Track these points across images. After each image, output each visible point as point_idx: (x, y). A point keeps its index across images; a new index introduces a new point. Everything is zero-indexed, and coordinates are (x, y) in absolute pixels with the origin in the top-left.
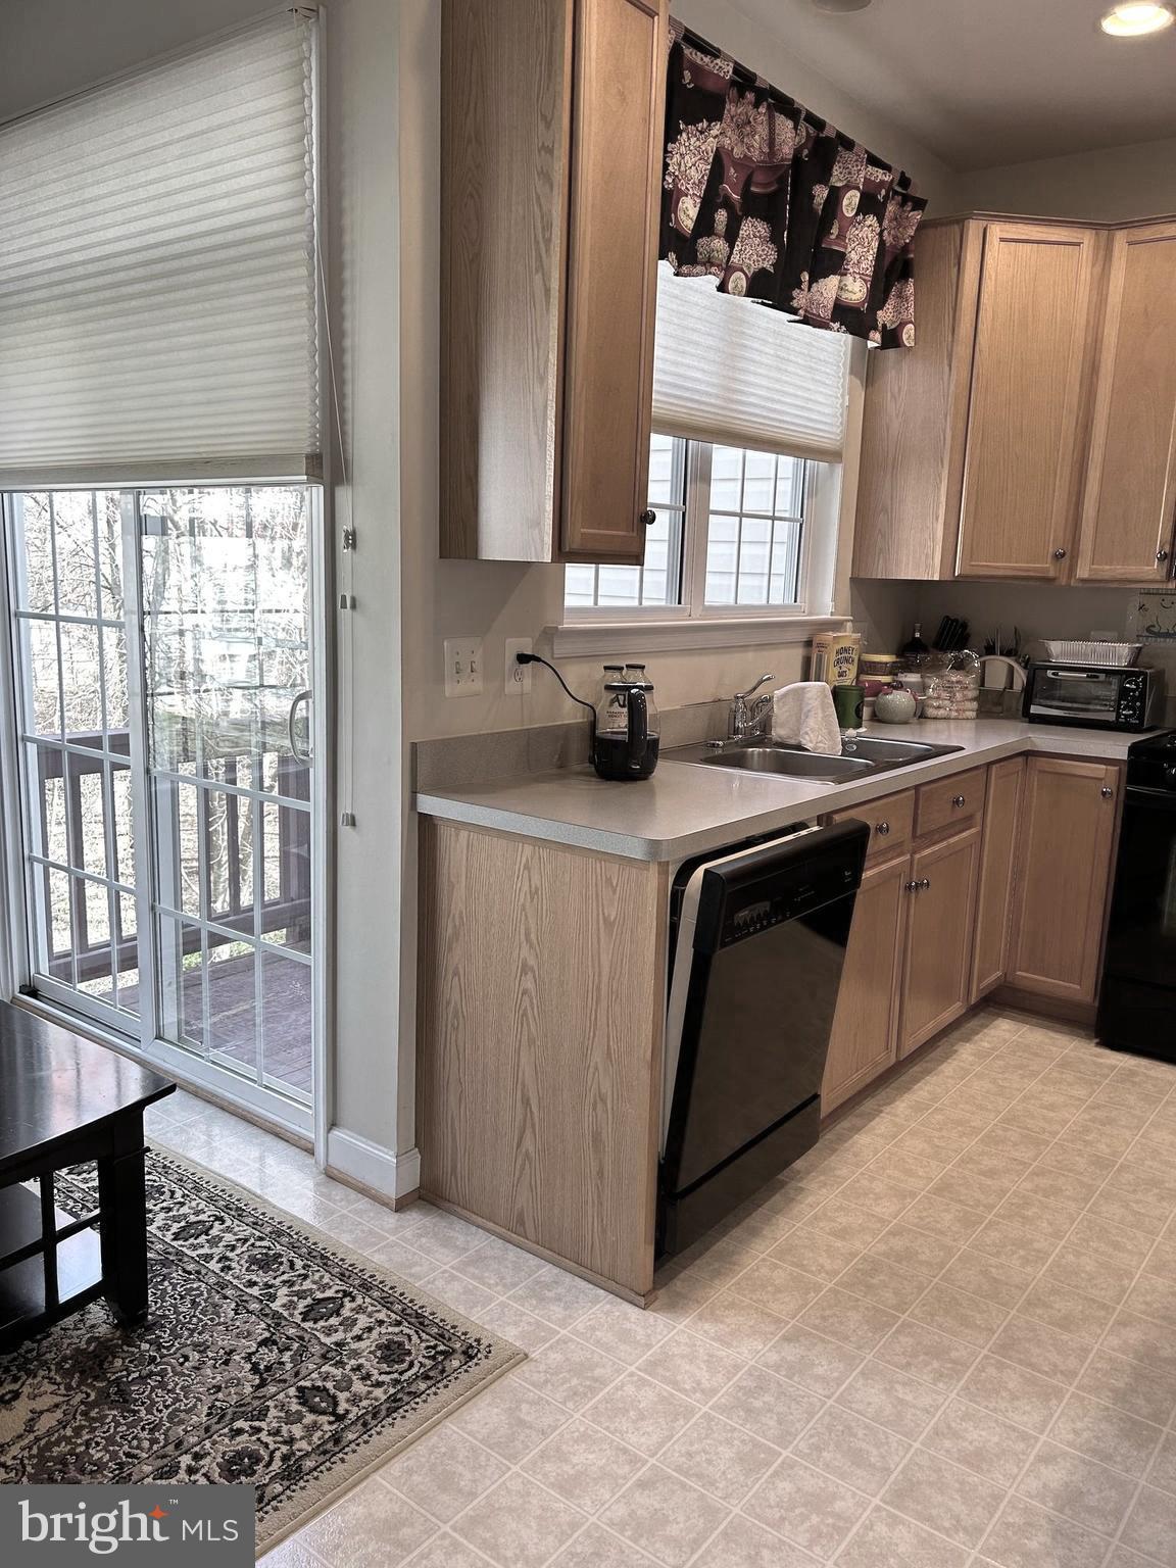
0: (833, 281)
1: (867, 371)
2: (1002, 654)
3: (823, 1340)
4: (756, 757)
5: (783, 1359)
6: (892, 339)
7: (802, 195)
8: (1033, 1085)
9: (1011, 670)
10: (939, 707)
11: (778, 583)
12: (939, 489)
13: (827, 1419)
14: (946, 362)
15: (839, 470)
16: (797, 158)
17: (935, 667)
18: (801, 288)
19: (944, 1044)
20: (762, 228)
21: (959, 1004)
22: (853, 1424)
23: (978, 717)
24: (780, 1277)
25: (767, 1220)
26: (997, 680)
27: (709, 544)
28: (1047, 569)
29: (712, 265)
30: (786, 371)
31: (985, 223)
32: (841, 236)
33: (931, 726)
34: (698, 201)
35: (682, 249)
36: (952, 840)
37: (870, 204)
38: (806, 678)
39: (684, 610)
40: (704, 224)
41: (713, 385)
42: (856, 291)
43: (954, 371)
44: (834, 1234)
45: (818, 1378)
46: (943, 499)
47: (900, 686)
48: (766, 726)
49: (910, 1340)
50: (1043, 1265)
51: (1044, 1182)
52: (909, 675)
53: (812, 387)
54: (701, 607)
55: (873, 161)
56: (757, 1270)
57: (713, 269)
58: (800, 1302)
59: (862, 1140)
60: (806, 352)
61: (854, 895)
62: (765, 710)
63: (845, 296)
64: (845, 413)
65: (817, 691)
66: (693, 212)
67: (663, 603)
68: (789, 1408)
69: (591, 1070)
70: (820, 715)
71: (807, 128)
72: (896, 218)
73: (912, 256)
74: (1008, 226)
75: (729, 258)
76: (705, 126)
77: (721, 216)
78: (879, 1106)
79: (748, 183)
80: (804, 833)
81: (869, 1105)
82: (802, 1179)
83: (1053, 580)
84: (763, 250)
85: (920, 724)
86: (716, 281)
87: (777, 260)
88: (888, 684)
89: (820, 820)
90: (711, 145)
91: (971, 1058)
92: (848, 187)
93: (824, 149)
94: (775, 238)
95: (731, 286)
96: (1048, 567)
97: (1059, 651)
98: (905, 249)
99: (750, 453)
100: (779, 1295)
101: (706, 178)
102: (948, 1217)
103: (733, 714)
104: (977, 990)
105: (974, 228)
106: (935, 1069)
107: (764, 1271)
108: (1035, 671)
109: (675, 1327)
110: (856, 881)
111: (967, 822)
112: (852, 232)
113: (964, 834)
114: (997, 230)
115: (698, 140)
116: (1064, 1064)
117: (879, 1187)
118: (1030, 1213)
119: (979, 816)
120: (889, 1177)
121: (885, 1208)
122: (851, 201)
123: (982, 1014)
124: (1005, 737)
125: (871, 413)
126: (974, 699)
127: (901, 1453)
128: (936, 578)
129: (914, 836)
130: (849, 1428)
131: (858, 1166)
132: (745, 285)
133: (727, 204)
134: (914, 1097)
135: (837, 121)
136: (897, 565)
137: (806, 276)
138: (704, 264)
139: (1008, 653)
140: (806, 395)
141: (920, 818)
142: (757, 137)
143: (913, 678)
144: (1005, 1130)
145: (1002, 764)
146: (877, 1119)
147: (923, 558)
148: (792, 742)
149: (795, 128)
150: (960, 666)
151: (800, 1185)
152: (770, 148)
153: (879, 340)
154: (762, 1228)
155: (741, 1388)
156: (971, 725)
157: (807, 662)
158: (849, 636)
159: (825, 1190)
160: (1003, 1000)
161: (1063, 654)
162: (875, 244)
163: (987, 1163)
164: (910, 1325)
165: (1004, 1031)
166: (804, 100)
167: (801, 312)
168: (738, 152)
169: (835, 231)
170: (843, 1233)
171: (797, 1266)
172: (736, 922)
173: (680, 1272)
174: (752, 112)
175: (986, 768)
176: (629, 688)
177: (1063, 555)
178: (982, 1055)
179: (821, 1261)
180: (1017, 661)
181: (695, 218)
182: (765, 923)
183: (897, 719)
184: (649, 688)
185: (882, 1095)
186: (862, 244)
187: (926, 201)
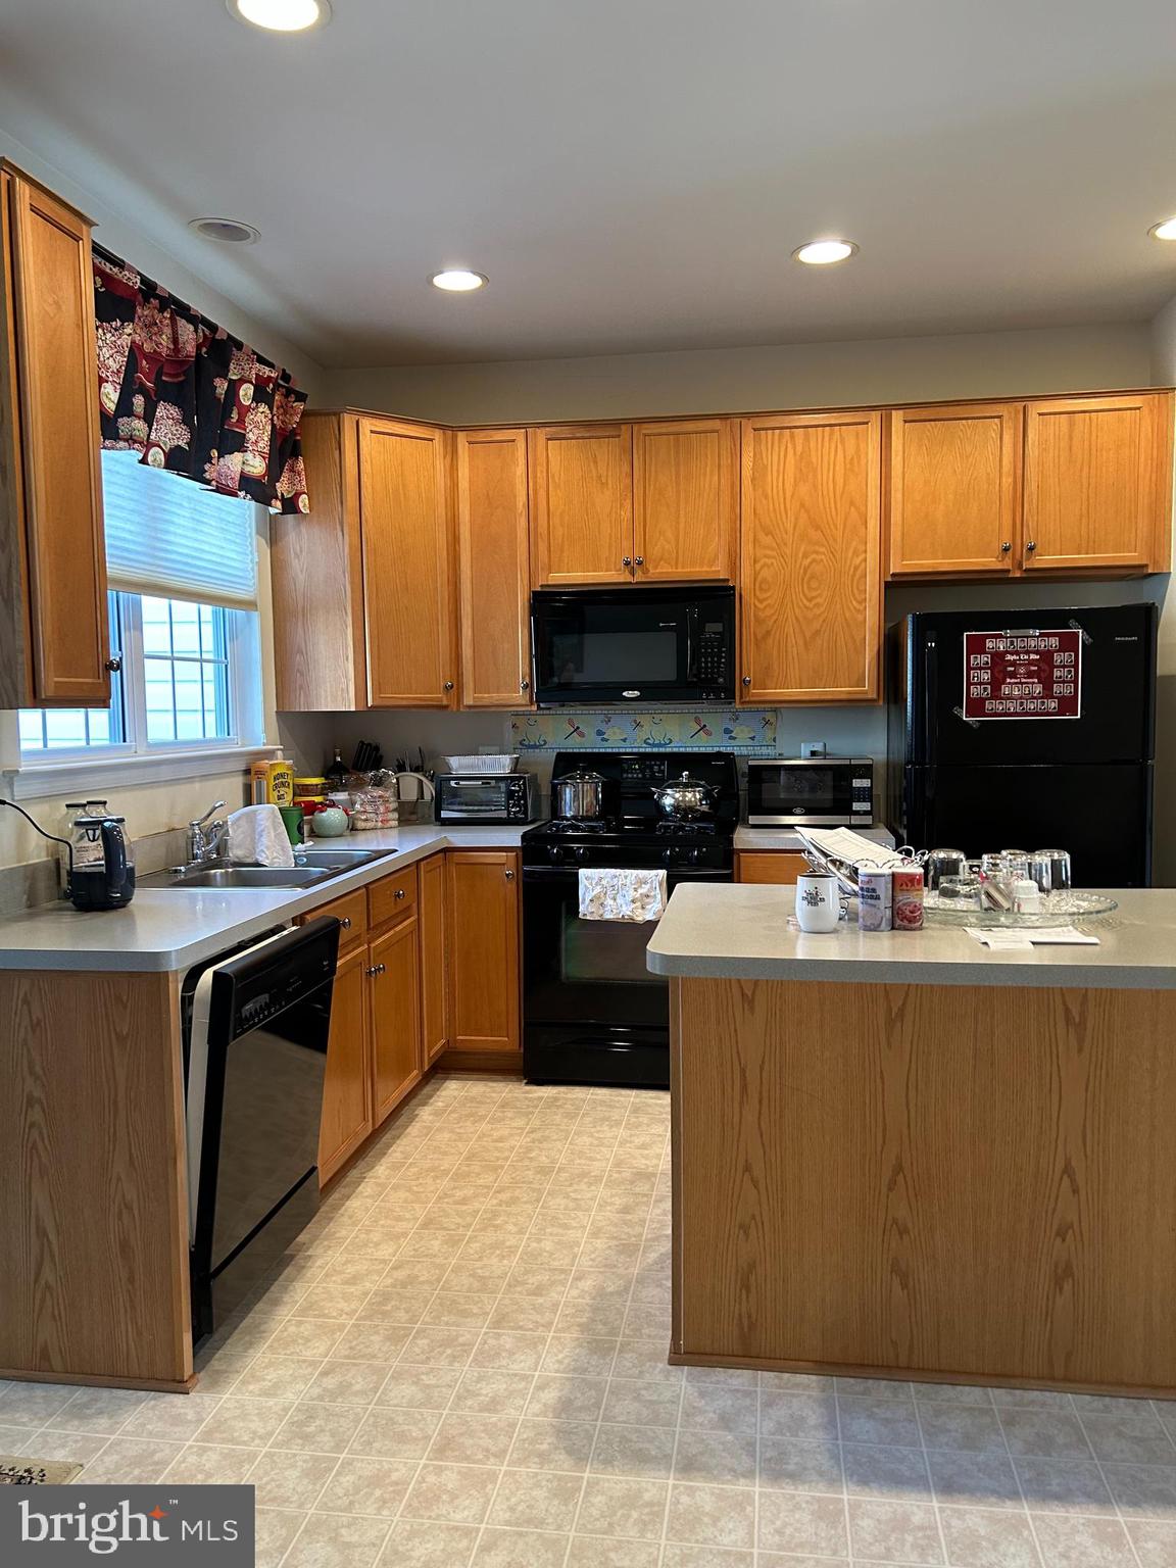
0: (237, 457)
1: (273, 534)
2: (411, 771)
3: (355, 1365)
4: (218, 878)
5: (325, 1390)
6: (290, 506)
7: (204, 387)
8: (484, 1126)
9: (421, 782)
10: (366, 820)
11: (211, 718)
12: (346, 634)
13: (372, 1420)
14: (338, 527)
15: (256, 616)
16: (198, 355)
17: (359, 786)
18: (211, 463)
19: (406, 1111)
20: (174, 411)
21: (415, 1072)
22: (394, 1415)
23: (399, 826)
24: (306, 1329)
25: (285, 1289)
26: (409, 795)
27: (147, 684)
28: (441, 699)
29: (135, 442)
30: (201, 531)
31: (357, 417)
32: (241, 421)
33: (361, 836)
34: (118, 387)
35: (110, 428)
36: (397, 929)
37: (260, 396)
38: (248, 802)
39: (130, 747)
40: (124, 407)
41: (140, 544)
42: (257, 466)
43: (346, 537)
44: (346, 1282)
45: (356, 1394)
46: (351, 643)
47: (333, 804)
48: (221, 849)
49: (425, 1341)
50: (515, 1256)
51: (505, 1196)
52: (338, 794)
53: (224, 545)
54: (145, 744)
55: (261, 360)
56: (286, 1330)
57: (136, 446)
58: (329, 1343)
59: (354, 1204)
60: (216, 514)
61: (331, 982)
62: (219, 835)
63: (247, 469)
64: (256, 568)
65: (267, 814)
66: (115, 397)
67: (107, 743)
68: (338, 1422)
69: (114, 1181)
70: (273, 834)
71: (203, 330)
72: (282, 407)
73: (298, 438)
74: (374, 421)
75: (149, 435)
76: (119, 324)
77: (139, 401)
78: (362, 1173)
79: (160, 374)
80: (285, 933)
81: (354, 1174)
82: (308, 1249)
83: (446, 707)
84: (177, 430)
85: (351, 835)
86: (141, 456)
87: (191, 439)
88: (321, 803)
89: (294, 921)
90: (126, 341)
91: (431, 1118)
92: (242, 381)
93: (219, 350)
94: (186, 421)
95: (150, 459)
96: (440, 697)
97: (458, 764)
98: (294, 432)
99: (175, 603)
100: (309, 1344)
101: (123, 368)
102: (436, 1243)
103: (191, 842)
104: (430, 1058)
105: (348, 421)
106: (402, 1133)
107: (292, 1329)
108: (441, 782)
109: (221, 1398)
110: (333, 969)
111: (405, 913)
112: (250, 416)
113: (406, 923)
114: (367, 424)
115: (113, 335)
116: (504, 1105)
117: (376, 1237)
118: (499, 1222)
119: (415, 905)
120: (383, 1226)
121: (386, 1251)
122: (246, 392)
123: (433, 1081)
124: (427, 839)
125: (278, 569)
126: (395, 810)
127: (435, 1422)
128: (353, 709)
129: (369, 929)
130: (391, 1419)
131: (354, 1224)
132: (163, 459)
133: (143, 390)
134: (390, 1159)
135: (227, 326)
136: (317, 699)
137: (215, 453)
138: (126, 440)
139: (416, 770)
140: (221, 553)
141: (371, 911)
142: (164, 336)
143: (341, 796)
144: (468, 1166)
145: (428, 860)
146: (363, 1185)
147: (340, 693)
148: (249, 860)
149: (196, 331)
150: (378, 782)
151: (309, 1253)
152: (174, 344)
153: (280, 507)
154: (282, 1297)
155: (293, 1423)
156: (395, 832)
157: (248, 789)
158: (282, 763)
159: (330, 1252)
160: (450, 1064)
161: (461, 767)
162: (269, 428)
163: (459, 1194)
164: (424, 1331)
165: (453, 1091)
166: (199, 307)
167: (214, 483)
168: (147, 347)
169: (235, 415)
170: (353, 1280)
171: (319, 1316)
172: (243, 1016)
173: (214, 1354)
174: (158, 317)
175: (414, 867)
176: (101, 822)
177: (452, 687)
178: (437, 1113)
179: (339, 1306)
180: (425, 776)
181: (116, 402)
182: (266, 1013)
183: (333, 833)
184: (121, 821)
185: (361, 1164)
186: (259, 427)
187: (307, 396)
